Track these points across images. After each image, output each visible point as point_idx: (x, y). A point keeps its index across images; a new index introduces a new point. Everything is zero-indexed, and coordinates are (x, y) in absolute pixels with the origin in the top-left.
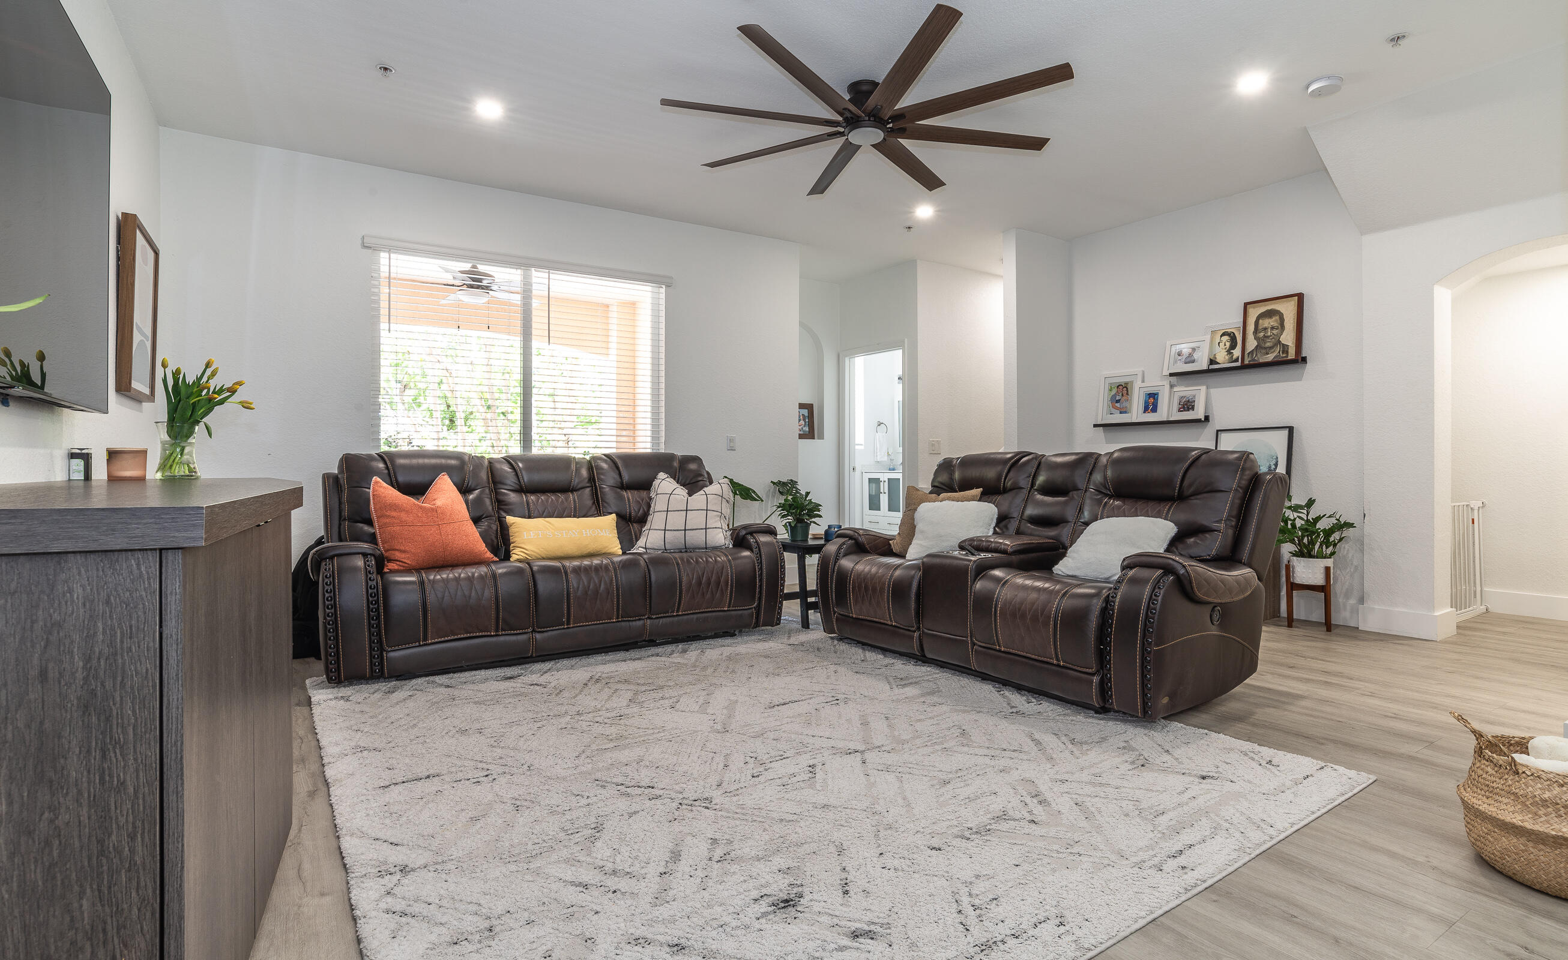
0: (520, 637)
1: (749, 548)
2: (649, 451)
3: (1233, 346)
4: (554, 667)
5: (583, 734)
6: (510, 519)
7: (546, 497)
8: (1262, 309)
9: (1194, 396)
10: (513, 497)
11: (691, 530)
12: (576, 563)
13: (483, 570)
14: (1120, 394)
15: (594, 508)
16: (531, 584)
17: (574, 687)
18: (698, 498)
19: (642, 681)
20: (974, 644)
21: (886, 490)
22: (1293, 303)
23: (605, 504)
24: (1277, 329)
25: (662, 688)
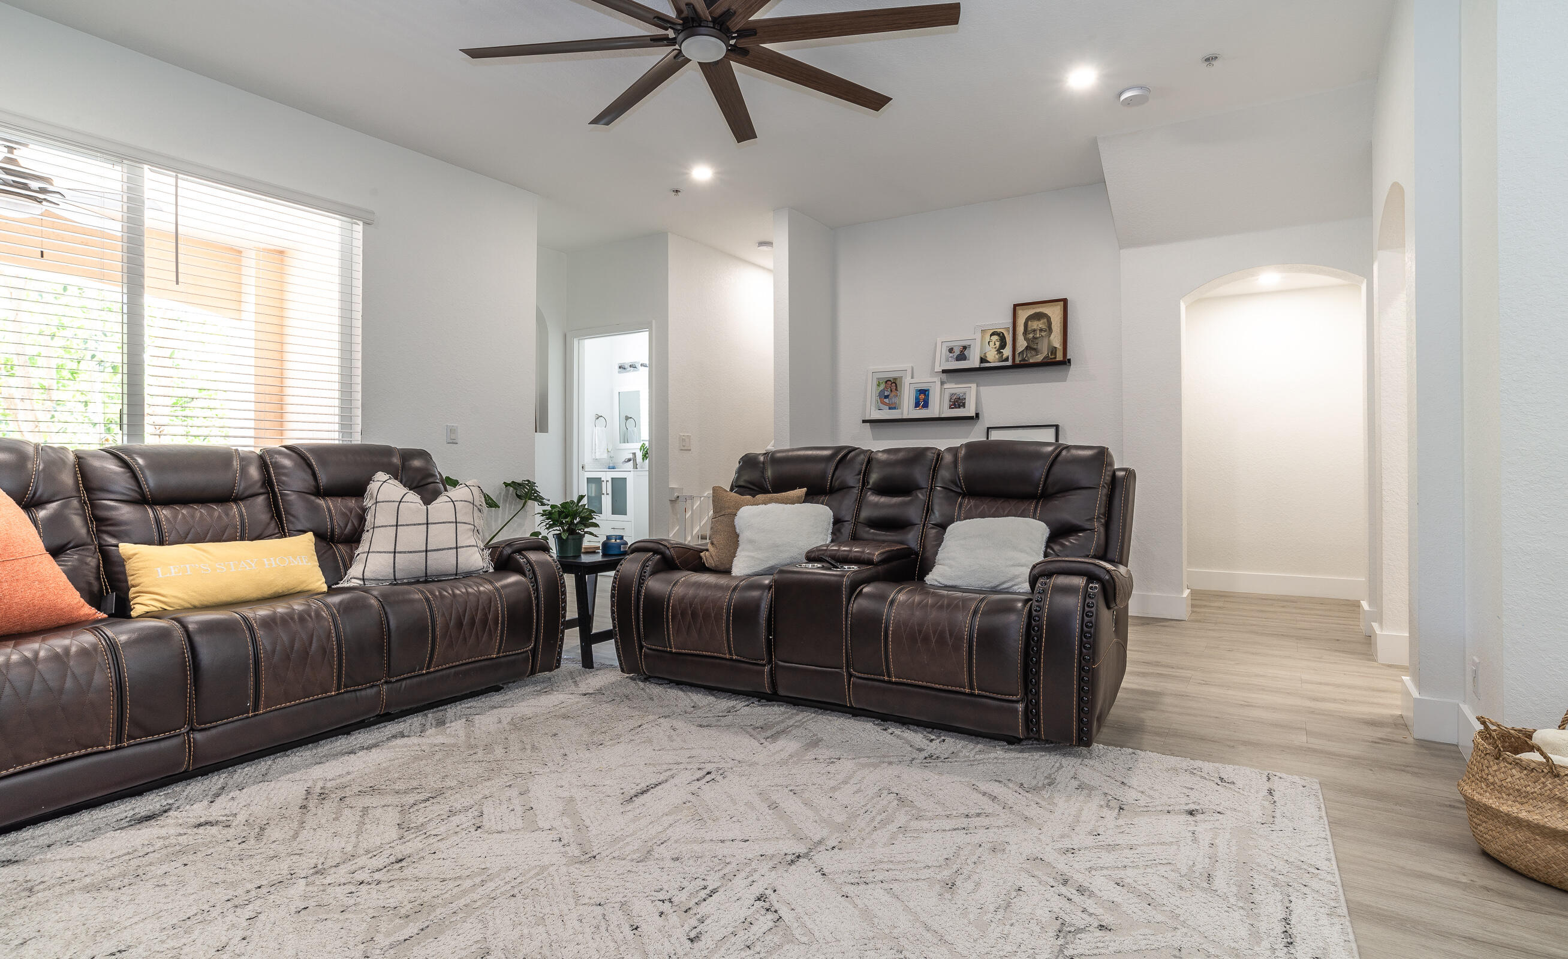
0: (163, 745)
1: (520, 570)
2: (337, 442)
3: (1003, 345)
4: (231, 782)
5: (346, 915)
6: (126, 548)
7: (190, 510)
8: (1031, 311)
9: (965, 394)
10: (125, 512)
11: (435, 550)
12: (263, 612)
13: (87, 639)
14: (889, 390)
15: (273, 524)
16: (188, 655)
17: (283, 817)
18: (441, 507)
19: (400, 786)
20: (850, 675)
21: (610, 491)
22: (1059, 307)
23: (291, 518)
24: (1045, 331)
25: (440, 793)
